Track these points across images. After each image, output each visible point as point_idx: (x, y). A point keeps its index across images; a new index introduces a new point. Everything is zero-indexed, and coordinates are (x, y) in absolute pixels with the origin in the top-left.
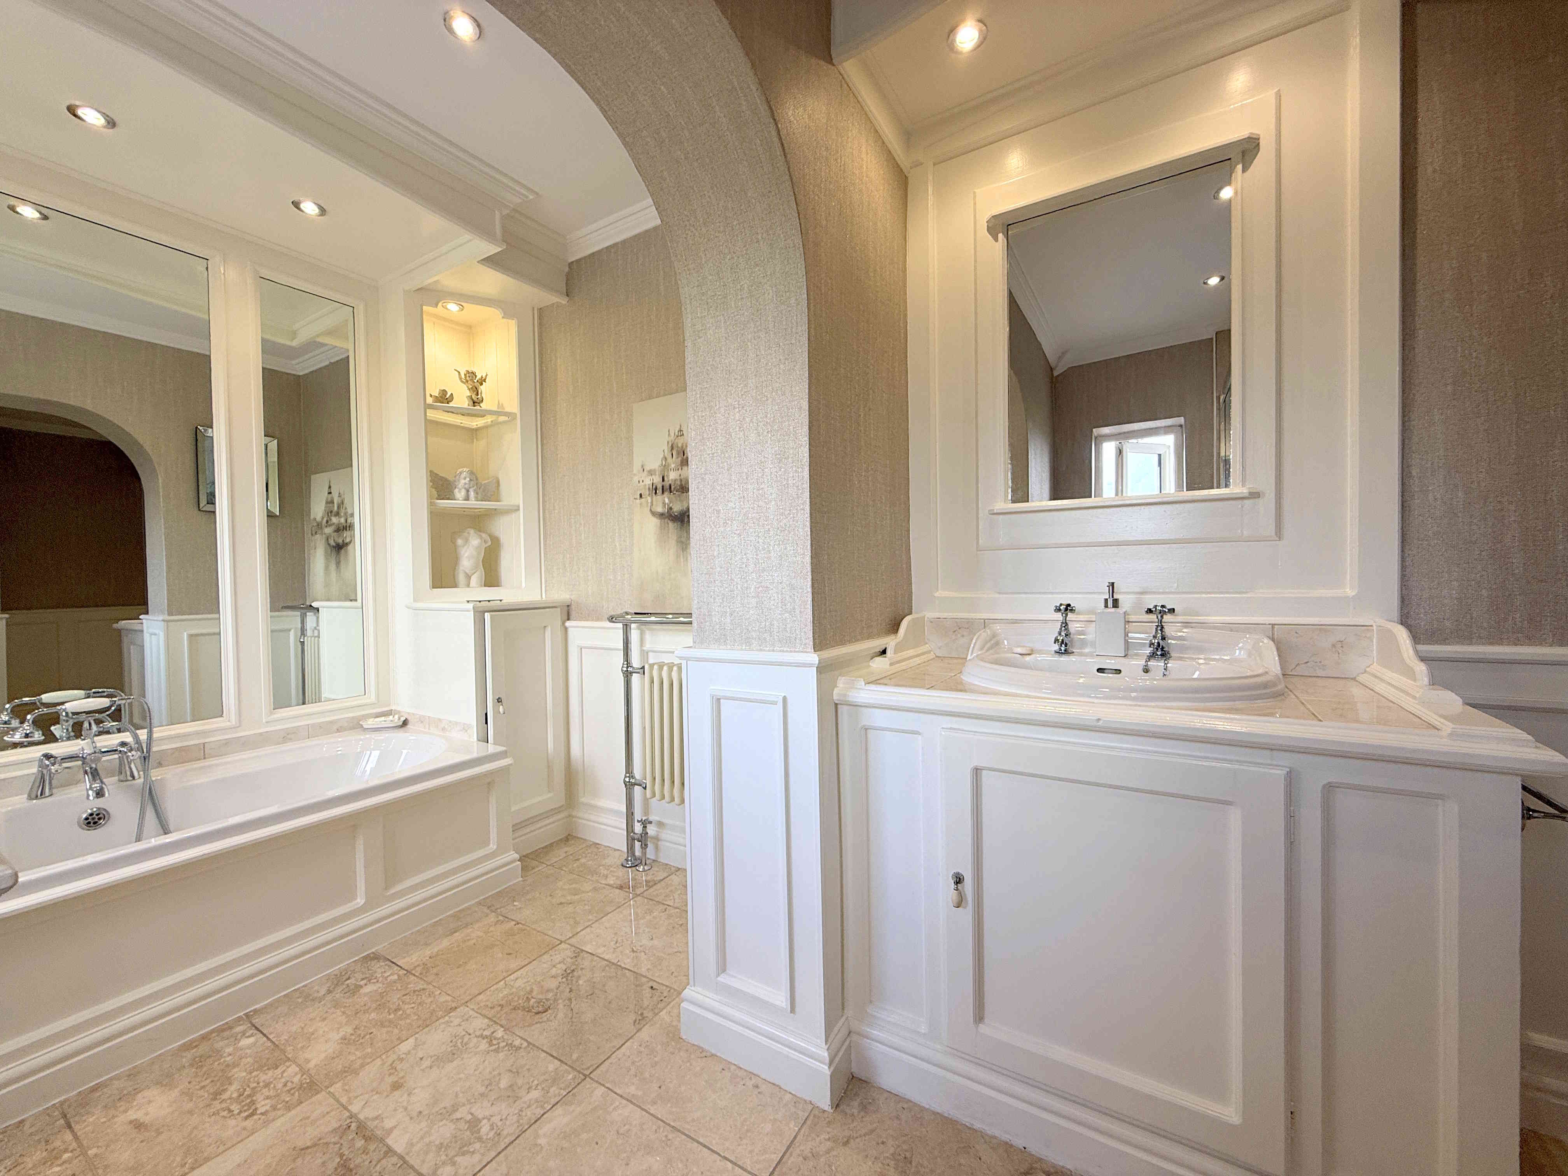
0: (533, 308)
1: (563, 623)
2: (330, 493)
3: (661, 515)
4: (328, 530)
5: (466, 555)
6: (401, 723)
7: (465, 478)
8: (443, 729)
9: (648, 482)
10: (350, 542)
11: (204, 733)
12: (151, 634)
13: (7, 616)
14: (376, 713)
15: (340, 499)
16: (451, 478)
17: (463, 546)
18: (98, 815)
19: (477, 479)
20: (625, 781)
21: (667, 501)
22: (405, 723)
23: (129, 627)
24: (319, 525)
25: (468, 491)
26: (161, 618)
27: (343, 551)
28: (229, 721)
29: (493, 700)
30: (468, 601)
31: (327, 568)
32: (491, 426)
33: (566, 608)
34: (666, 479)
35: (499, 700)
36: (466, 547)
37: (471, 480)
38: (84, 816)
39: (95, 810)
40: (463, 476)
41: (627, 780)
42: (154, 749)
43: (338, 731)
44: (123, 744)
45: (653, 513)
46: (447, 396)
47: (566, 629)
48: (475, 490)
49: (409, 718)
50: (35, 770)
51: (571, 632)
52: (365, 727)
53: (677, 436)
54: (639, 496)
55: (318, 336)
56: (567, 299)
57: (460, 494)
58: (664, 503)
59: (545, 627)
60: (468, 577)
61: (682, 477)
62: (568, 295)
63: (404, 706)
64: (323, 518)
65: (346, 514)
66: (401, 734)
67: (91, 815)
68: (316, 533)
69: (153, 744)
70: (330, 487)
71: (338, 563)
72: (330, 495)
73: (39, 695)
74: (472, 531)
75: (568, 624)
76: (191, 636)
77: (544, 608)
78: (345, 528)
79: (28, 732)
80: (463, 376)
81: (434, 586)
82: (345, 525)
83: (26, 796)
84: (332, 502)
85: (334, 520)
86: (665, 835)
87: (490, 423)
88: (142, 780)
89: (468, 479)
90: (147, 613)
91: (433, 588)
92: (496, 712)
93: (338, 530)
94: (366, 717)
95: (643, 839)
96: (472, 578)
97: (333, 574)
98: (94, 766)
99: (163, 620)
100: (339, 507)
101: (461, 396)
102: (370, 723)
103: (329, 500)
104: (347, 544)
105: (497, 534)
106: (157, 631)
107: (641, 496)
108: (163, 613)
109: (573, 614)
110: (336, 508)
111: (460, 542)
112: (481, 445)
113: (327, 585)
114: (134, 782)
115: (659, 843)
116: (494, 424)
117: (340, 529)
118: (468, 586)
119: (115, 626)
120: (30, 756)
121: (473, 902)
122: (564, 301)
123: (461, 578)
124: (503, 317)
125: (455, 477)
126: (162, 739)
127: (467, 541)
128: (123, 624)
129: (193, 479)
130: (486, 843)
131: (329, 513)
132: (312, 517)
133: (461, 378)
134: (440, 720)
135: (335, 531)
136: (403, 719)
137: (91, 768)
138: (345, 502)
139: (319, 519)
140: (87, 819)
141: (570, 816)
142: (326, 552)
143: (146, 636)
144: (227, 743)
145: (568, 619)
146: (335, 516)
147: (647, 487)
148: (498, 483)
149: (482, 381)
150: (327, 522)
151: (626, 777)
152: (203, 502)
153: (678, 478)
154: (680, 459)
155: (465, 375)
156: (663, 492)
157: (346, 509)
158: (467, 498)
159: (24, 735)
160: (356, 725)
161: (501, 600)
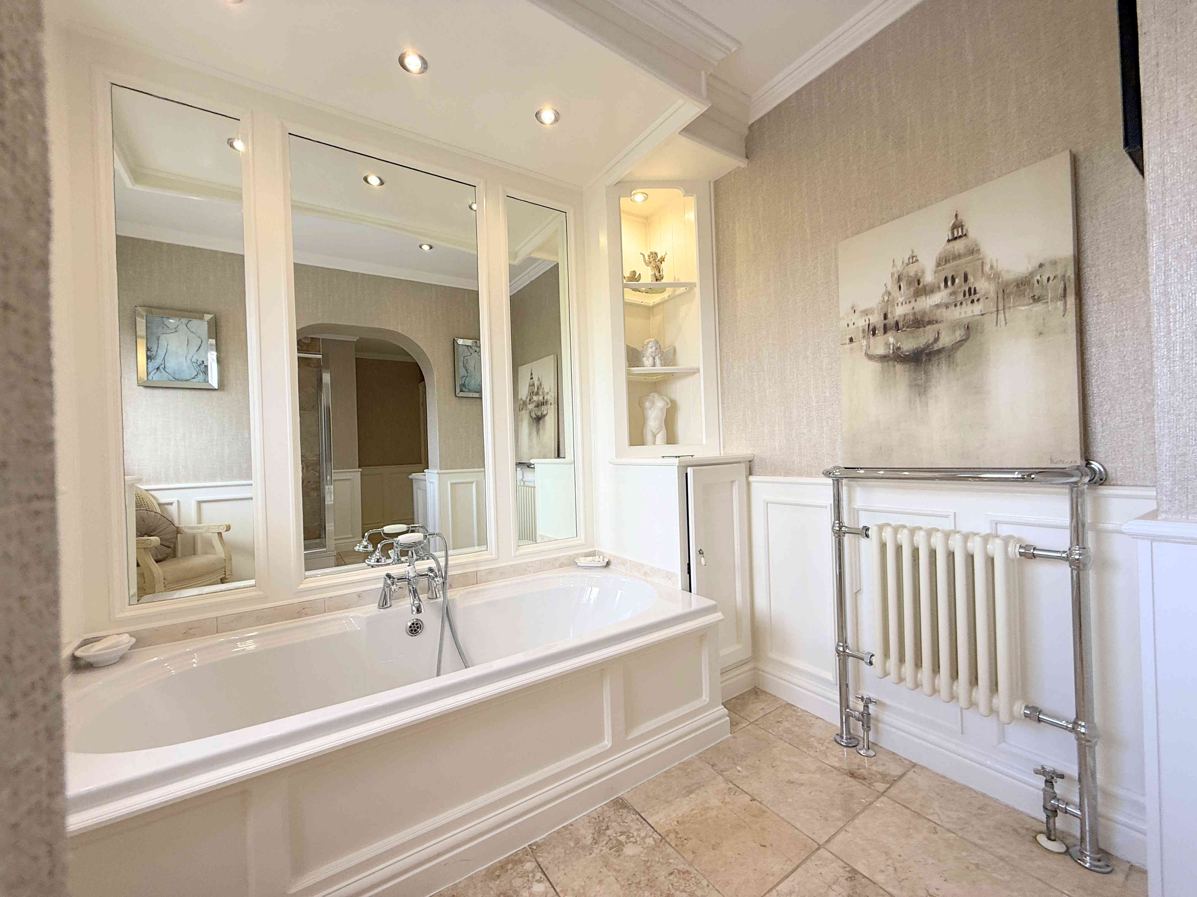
0: (710, 182)
1: (747, 478)
2: (532, 378)
3: (884, 358)
4: (531, 406)
5: (653, 416)
6: (605, 564)
7: (651, 348)
8: (645, 574)
9: (862, 323)
10: (547, 414)
11: (476, 563)
12: (430, 483)
13: (361, 470)
14: (585, 553)
15: (539, 384)
16: (639, 349)
17: (650, 408)
18: (417, 624)
19: (660, 348)
20: (837, 651)
21: (891, 340)
22: (608, 564)
23: (417, 477)
24: (524, 403)
25: (654, 359)
26: (436, 471)
27: (541, 421)
28: (491, 554)
29: (696, 552)
30: (663, 457)
31: (530, 435)
32: (667, 300)
33: (748, 463)
34: (889, 316)
35: (701, 552)
36: (652, 409)
37: (656, 349)
38: (409, 624)
39: (415, 620)
40: (651, 344)
41: (841, 649)
42: (449, 573)
43: (560, 566)
44: (431, 570)
45: (870, 357)
46: (636, 276)
47: (749, 484)
48: (660, 357)
49: (611, 560)
50: (381, 585)
51: (754, 486)
52: (579, 564)
53: (907, 265)
54: (848, 341)
55: (531, 252)
56: (747, 161)
57: (647, 361)
58: (887, 344)
59: (733, 481)
60: (655, 436)
61: (916, 310)
62: (747, 158)
63: (607, 548)
64: (527, 398)
65: (543, 392)
66: (605, 573)
67: (413, 624)
68: (522, 409)
69: (449, 569)
70: (532, 374)
71: (538, 431)
72: (532, 380)
73: (382, 527)
74: (656, 395)
75: (751, 478)
76: (452, 484)
77: (731, 463)
78: (543, 404)
79: (378, 557)
80: (647, 258)
81: (632, 444)
82: (542, 401)
83: (377, 604)
84: (533, 385)
85: (535, 398)
86: (886, 717)
87: (666, 298)
88: (442, 599)
89: (654, 348)
90: (428, 469)
91: (631, 445)
92: (698, 563)
93: (537, 406)
94: (577, 556)
95: (866, 719)
96: (658, 436)
97: (535, 439)
98: (414, 586)
99: (438, 473)
100: (538, 388)
101: (647, 275)
102: (583, 561)
103: (531, 384)
104: (544, 416)
105: (673, 396)
106: (434, 481)
107: (851, 340)
108: (437, 469)
109: (756, 469)
110: (536, 389)
111: (647, 404)
112: (657, 319)
113: (530, 447)
114: (436, 600)
115: (880, 725)
116: (671, 298)
117: (539, 405)
118: (654, 443)
119: (410, 477)
120: (379, 574)
121: (694, 755)
122: (742, 163)
123: (649, 437)
124: (684, 196)
125: (643, 347)
126: (454, 566)
127: (653, 403)
128: (414, 475)
129: (452, 375)
130: (699, 695)
131: (532, 393)
132: (519, 398)
133: (645, 260)
134: (642, 565)
135: (536, 407)
136: (606, 560)
137: (413, 588)
138: (542, 384)
139: (524, 398)
140: (410, 627)
141: (754, 669)
142: (529, 423)
143: (428, 483)
144: (491, 572)
145: (751, 474)
146: (536, 395)
147: (861, 329)
148: (675, 350)
149: (662, 260)
150: (530, 400)
151: (838, 645)
152: (458, 390)
153: (911, 311)
154: (912, 289)
155: (649, 256)
156: (885, 332)
157: (543, 389)
158: (654, 365)
159: (376, 560)
160: (572, 563)
161: (692, 456)
